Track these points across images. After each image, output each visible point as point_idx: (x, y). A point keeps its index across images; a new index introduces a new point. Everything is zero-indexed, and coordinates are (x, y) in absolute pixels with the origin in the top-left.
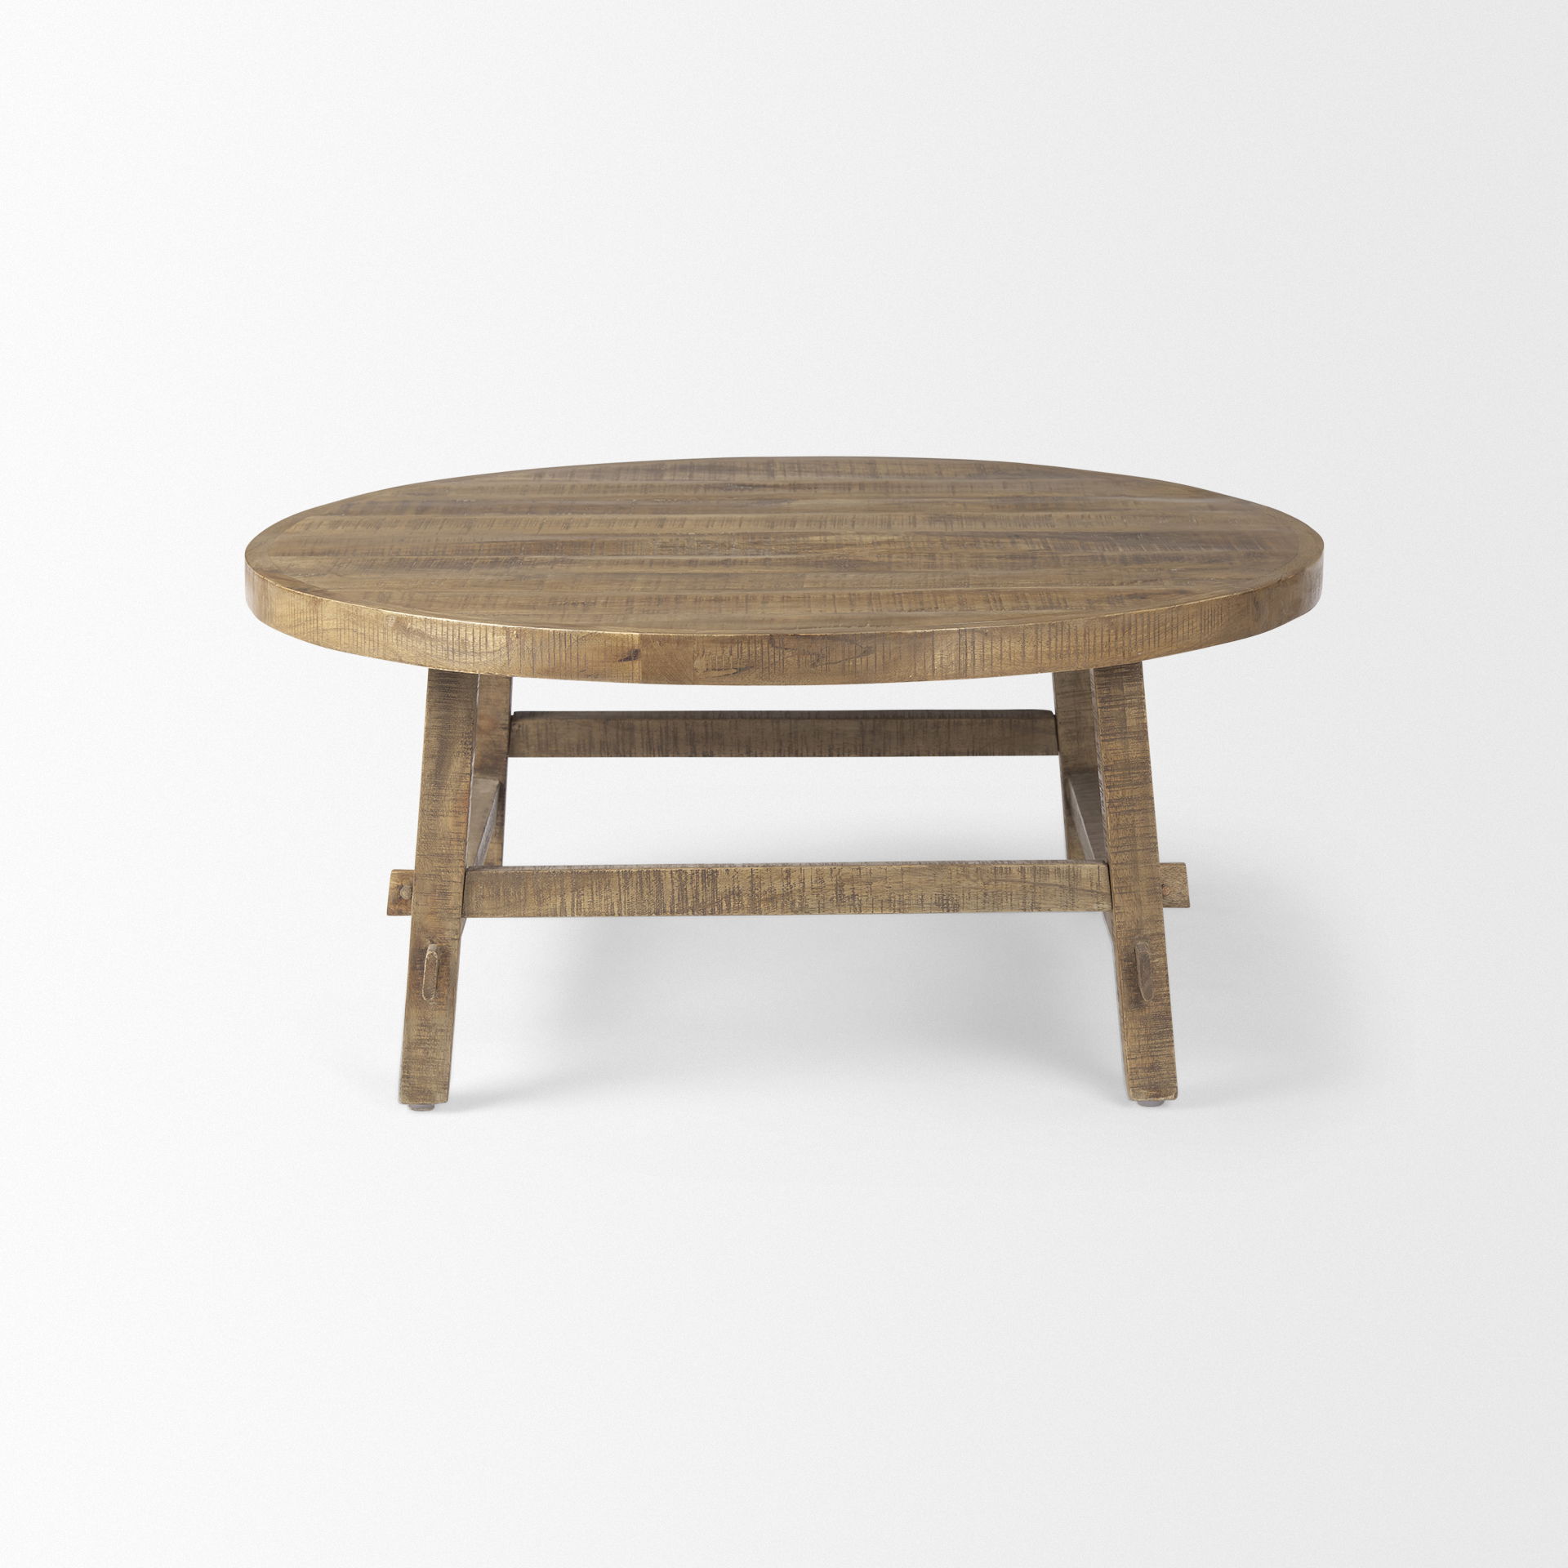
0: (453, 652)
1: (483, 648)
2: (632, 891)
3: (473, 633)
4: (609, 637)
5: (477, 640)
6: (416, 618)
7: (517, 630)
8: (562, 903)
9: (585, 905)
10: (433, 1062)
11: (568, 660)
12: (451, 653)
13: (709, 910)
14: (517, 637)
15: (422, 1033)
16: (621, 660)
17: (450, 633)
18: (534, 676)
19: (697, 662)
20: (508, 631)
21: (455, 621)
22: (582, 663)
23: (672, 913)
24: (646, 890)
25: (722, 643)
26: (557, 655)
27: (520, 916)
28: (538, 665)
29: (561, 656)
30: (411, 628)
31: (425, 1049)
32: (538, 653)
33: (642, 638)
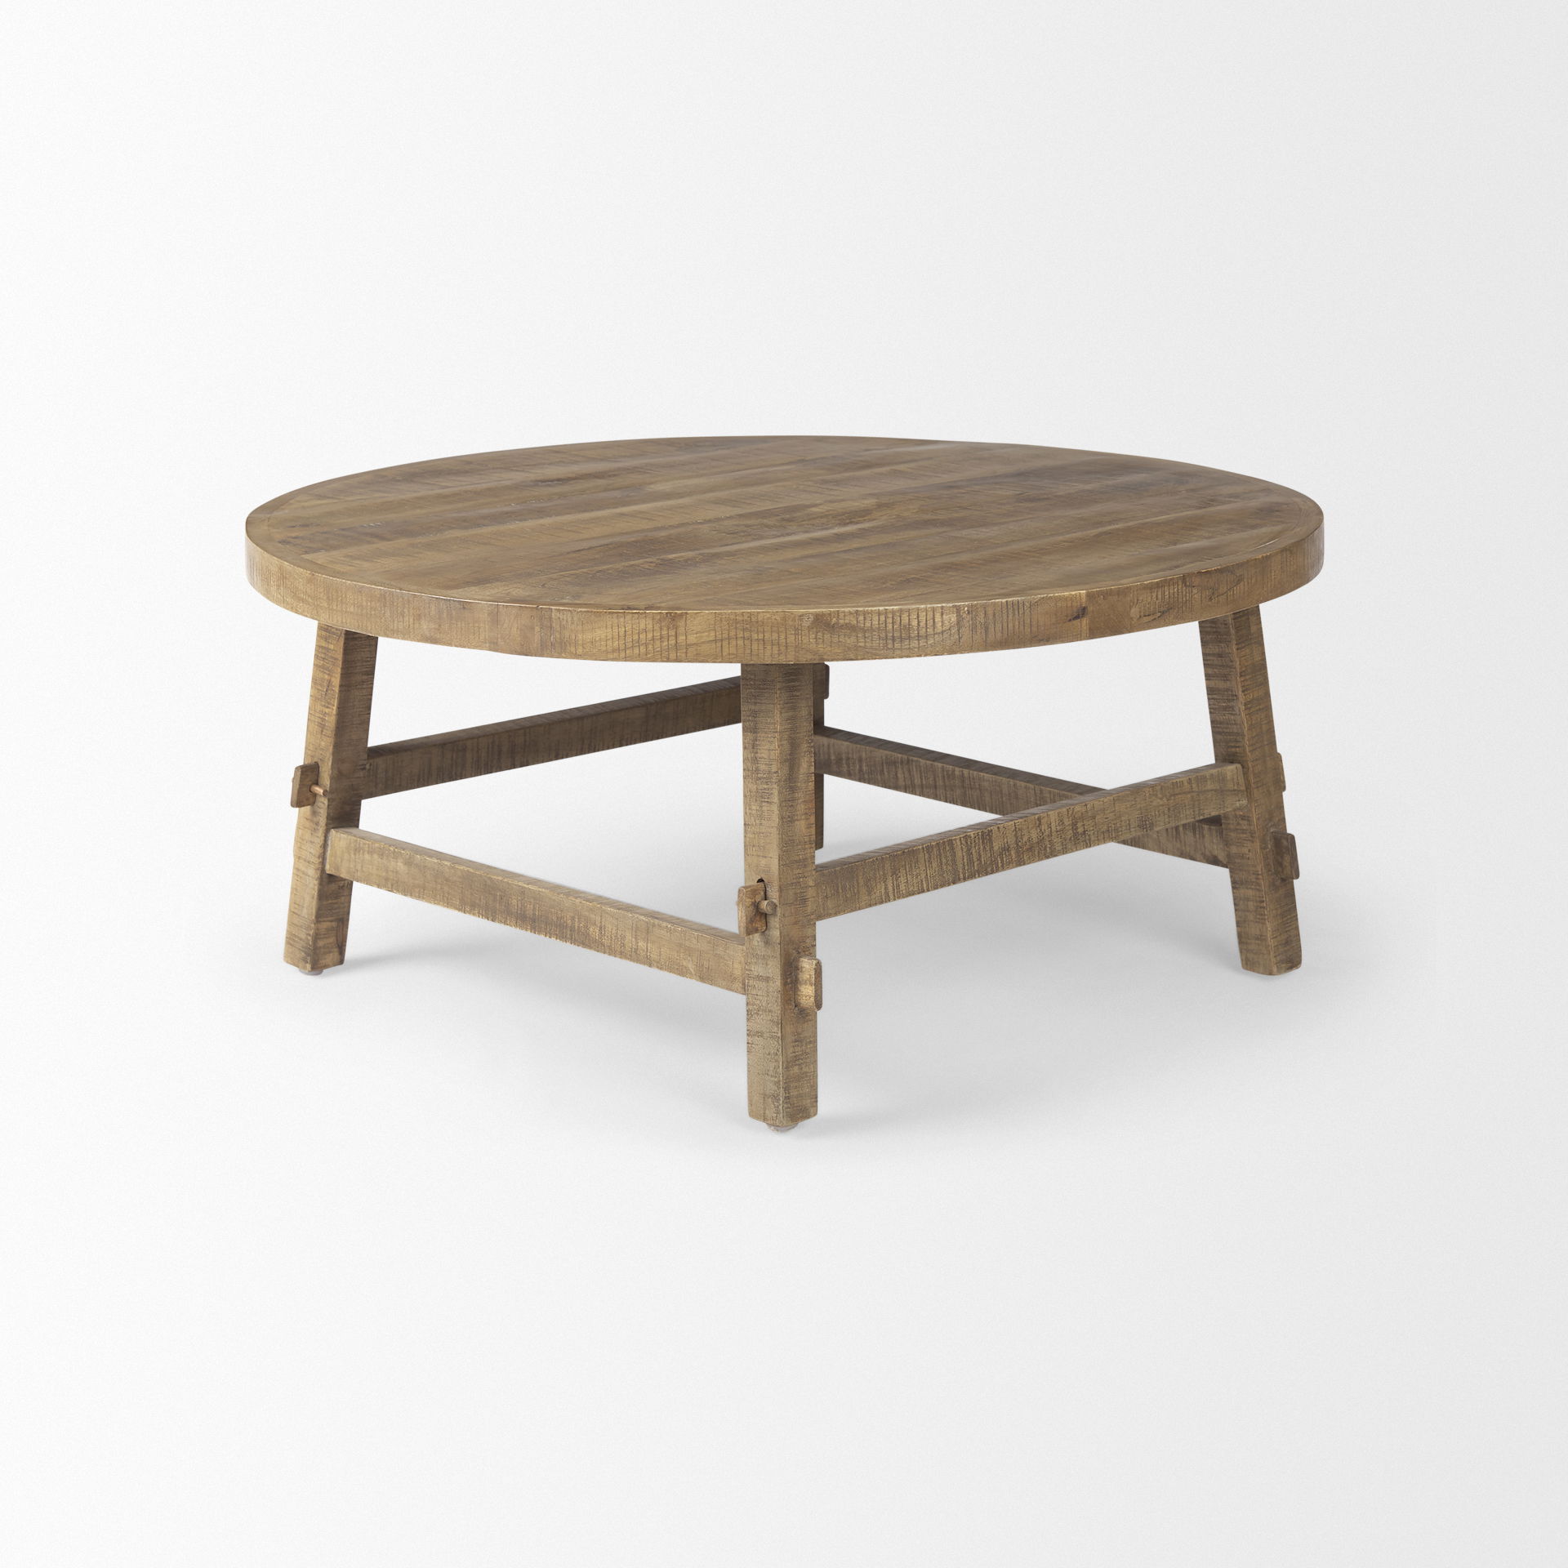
0: (893, 640)
1: (930, 631)
2: (934, 865)
3: (918, 617)
4: (1060, 599)
5: (922, 624)
6: (844, 612)
7: (968, 606)
8: (886, 888)
9: (902, 887)
10: (807, 1076)
11: (1022, 628)
12: (890, 642)
13: (989, 869)
14: (969, 613)
15: (797, 1049)
16: (1070, 620)
17: (890, 620)
18: (986, 649)
19: (1133, 610)
20: (958, 609)
21: (895, 607)
22: (1034, 629)
23: (965, 879)
24: (944, 861)
25: (1151, 589)
26: (1010, 625)
27: (855, 910)
28: (991, 638)
29: (1014, 626)
30: (837, 623)
31: (799, 1065)
32: (991, 627)
33: (1088, 595)
